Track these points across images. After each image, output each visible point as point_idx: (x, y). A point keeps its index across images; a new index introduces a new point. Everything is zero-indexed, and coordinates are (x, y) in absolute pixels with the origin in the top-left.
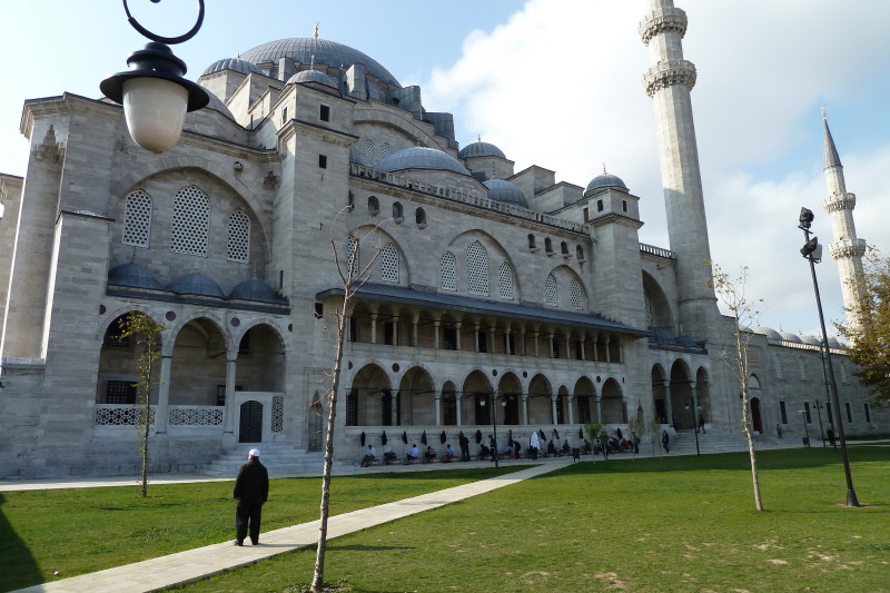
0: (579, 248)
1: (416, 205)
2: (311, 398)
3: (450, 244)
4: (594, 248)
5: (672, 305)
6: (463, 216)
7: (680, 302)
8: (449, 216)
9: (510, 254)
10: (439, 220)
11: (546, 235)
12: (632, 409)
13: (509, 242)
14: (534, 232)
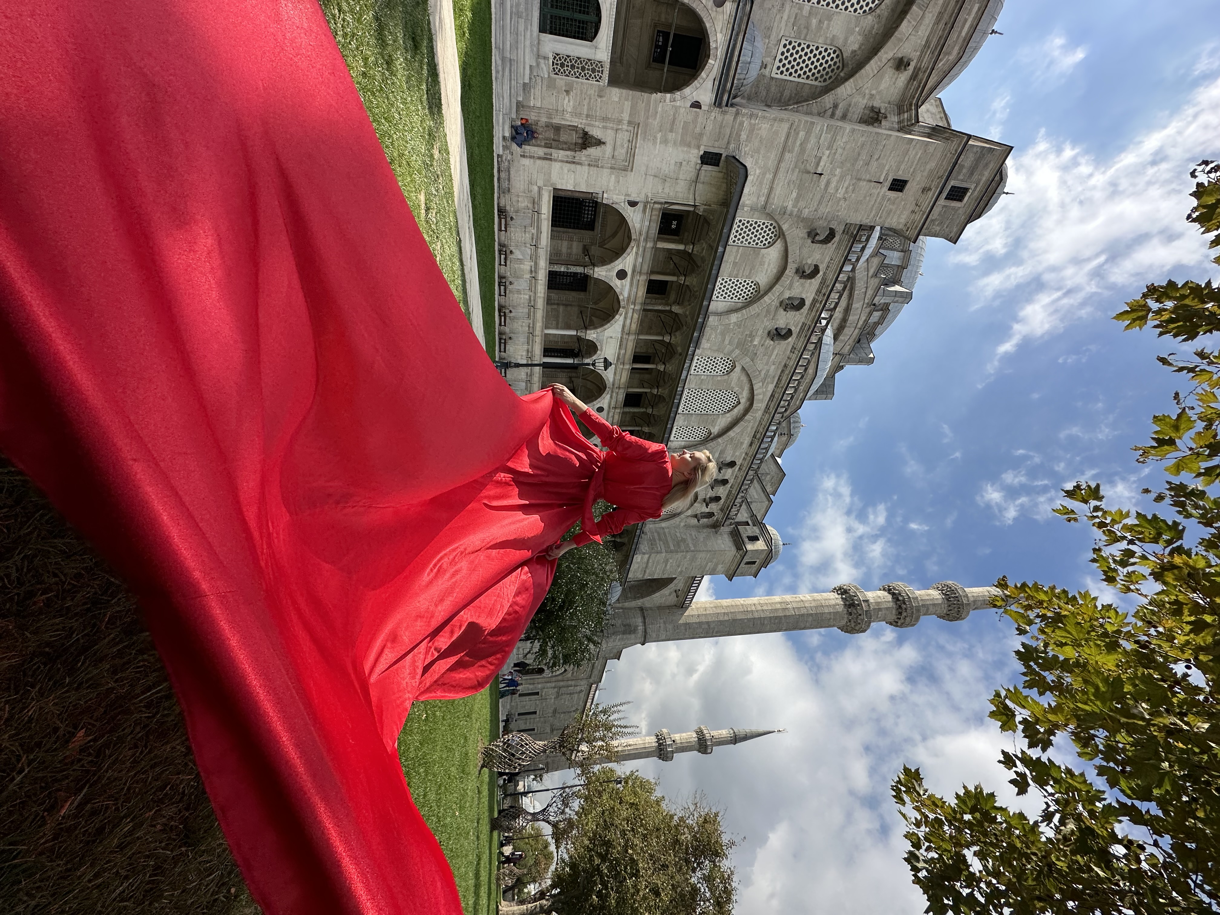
0: (711, 515)
1: (795, 330)
2: (596, 132)
3: (743, 369)
4: (709, 530)
5: (639, 603)
6: (771, 387)
7: (642, 609)
8: (774, 370)
9: (720, 440)
10: (773, 357)
11: (731, 481)
13: (732, 439)
14: (737, 468)
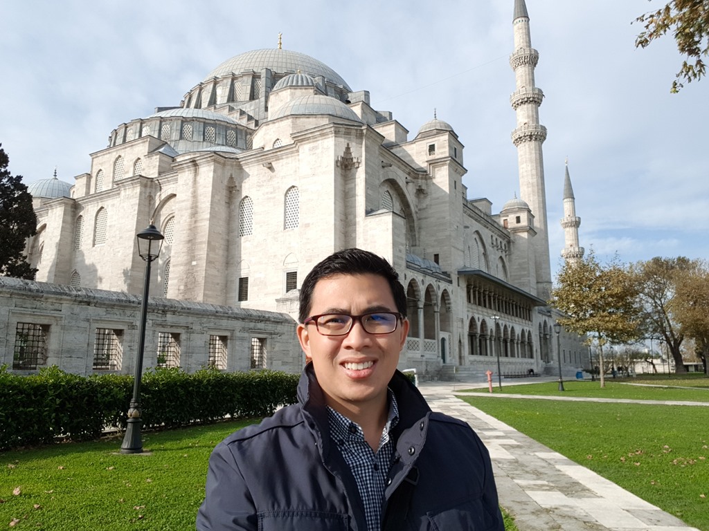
0: (505, 246)
2: (458, 337)
9: (486, 247)
11: (496, 237)
12: (534, 349)
13: (485, 240)
14: (493, 233)
